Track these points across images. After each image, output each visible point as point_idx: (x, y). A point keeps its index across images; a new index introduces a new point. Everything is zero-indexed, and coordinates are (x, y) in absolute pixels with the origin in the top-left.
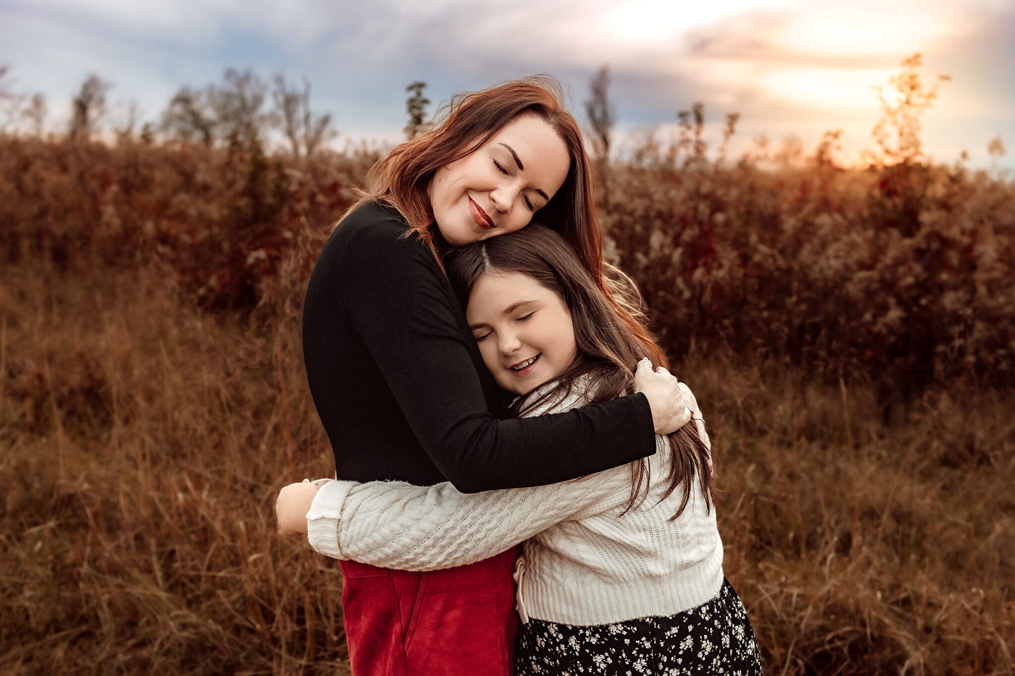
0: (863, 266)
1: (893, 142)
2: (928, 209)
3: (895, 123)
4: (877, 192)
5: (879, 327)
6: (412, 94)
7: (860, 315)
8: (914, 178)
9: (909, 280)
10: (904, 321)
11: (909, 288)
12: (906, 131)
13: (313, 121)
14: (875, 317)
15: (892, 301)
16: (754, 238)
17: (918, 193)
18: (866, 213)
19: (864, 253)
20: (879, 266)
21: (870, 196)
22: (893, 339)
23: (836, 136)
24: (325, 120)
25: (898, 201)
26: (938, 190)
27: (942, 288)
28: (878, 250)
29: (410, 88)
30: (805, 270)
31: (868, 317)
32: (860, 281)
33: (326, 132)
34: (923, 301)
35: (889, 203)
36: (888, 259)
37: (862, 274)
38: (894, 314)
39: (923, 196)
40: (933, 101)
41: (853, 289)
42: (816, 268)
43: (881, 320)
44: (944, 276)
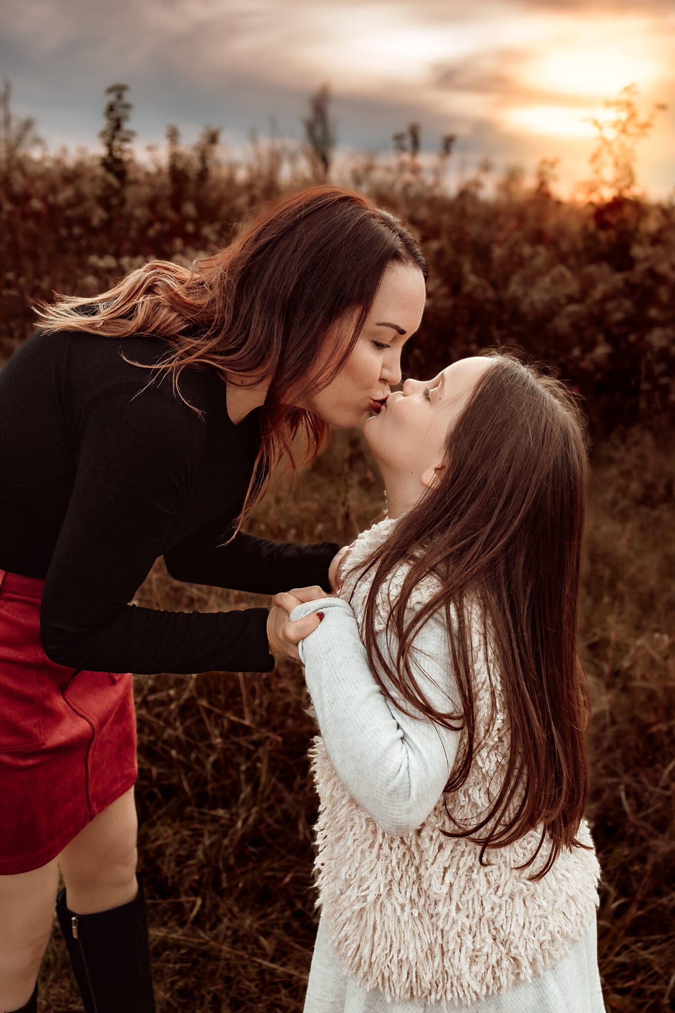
0: (571, 300)
1: (609, 173)
2: (640, 243)
3: (611, 152)
4: (592, 225)
5: (585, 364)
6: (112, 98)
7: (568, 350)
8: (627, 210)
9: (618, 316)
10: (610, 356)
11: (619, 324)
12: (622, 161)
13: (14, 125)
14: (584, 352)
15: (601, 337)
16: (467, 267)
17: (631, 226)
18: (580, 245)
19: (573, 287)
20: (589, 301)
21: (585, 228)
22: (599, 376)
23: (553, 165)
24: (28, 125)
25: (612, 234)
26: (652, 225)
27: (651, 324)
28: (588, 284)
29: (110, 90)
30: (515, 302)
31: (576, 352)
32: (569, 315)
33: (29, 138)
34: (632, 338)
35: (603, 236)
36: (598, 293)
37: (573, 308)
38: (602, 350)
39: (636, 230)
40: (649, 131)
41: (562, 324)
42: (527, 301)
43: (589, 356)
44: (653, 313)
